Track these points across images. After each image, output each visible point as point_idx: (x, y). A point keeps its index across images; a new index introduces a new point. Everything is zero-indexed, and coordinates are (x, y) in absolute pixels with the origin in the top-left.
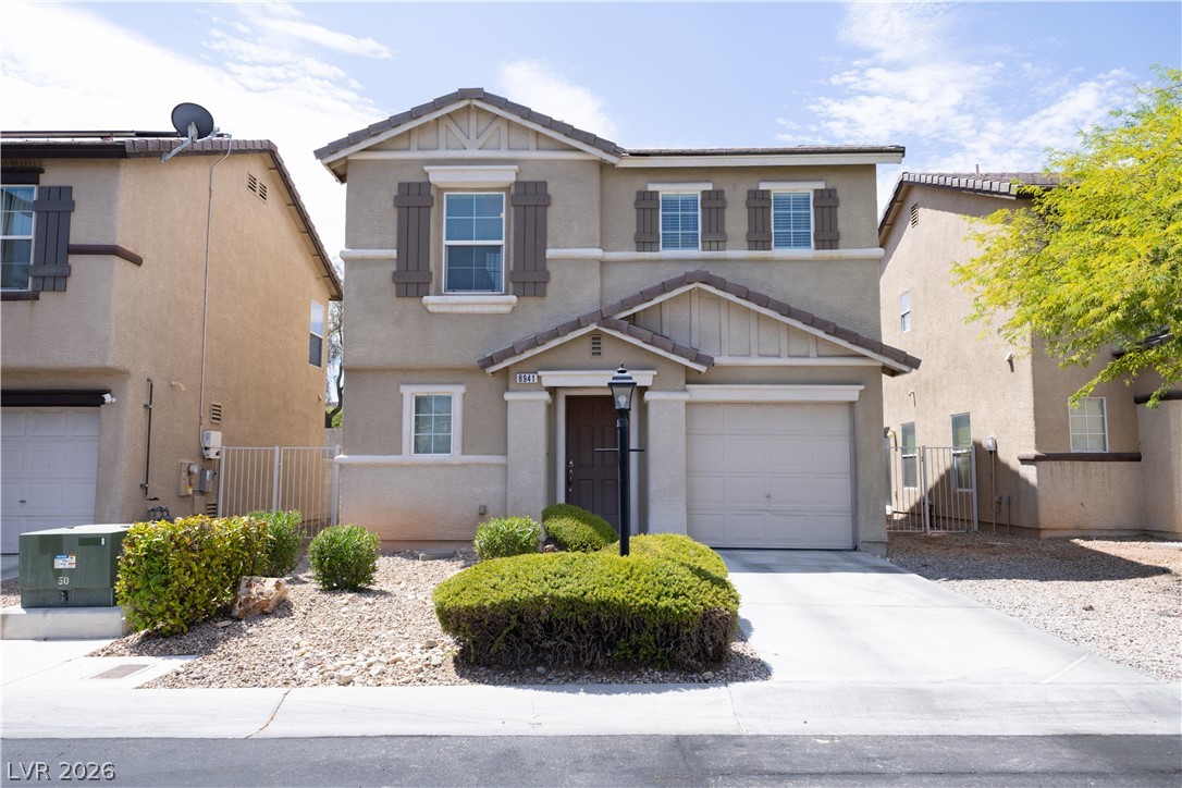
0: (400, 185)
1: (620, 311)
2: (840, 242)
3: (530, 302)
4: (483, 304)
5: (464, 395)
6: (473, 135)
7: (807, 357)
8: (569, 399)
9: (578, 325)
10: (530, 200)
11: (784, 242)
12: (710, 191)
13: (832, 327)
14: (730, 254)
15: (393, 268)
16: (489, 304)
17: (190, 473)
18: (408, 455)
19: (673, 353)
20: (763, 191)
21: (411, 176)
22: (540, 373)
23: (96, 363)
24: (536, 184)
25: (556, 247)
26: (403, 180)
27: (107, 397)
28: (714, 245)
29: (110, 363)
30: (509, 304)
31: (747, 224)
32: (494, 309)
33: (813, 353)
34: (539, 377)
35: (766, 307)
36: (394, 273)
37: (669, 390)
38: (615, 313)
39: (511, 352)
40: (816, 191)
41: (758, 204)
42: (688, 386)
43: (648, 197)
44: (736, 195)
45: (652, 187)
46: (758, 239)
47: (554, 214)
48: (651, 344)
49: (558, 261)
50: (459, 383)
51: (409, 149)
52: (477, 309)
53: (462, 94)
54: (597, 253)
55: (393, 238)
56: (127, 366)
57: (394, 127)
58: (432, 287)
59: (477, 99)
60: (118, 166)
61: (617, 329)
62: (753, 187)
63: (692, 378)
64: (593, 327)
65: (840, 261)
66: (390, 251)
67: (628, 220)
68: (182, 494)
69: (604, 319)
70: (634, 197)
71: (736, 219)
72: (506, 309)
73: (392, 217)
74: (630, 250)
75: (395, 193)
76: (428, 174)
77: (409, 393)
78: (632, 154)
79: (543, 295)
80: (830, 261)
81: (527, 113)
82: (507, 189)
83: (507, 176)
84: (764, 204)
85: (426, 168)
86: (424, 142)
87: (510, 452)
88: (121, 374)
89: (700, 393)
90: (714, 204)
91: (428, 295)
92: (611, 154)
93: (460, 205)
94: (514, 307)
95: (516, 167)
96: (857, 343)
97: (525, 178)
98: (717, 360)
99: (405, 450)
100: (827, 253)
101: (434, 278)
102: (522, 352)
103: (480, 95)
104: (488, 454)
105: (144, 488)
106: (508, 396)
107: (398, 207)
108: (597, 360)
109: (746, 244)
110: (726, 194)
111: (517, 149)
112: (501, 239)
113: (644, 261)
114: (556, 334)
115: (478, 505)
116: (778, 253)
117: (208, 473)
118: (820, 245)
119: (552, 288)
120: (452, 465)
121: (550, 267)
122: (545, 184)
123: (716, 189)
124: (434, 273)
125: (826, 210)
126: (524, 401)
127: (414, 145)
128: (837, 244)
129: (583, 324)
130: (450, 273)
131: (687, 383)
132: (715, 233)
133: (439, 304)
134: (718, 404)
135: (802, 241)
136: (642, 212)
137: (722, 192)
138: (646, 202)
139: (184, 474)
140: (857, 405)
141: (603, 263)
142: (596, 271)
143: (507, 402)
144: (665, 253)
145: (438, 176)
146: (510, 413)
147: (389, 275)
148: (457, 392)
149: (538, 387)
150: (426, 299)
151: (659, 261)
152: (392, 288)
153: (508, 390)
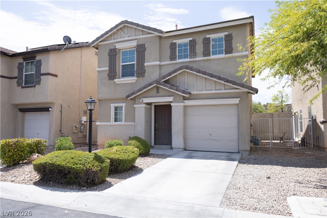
0: (109, 50)
1: (162, 79)
2: (233, 51)
3: (141, 79)
4: (128, 80)
5: (125, 106)
6: (126, 33)
7: (221, 90)
8: (155, 106)
9: (150, 85)
10: (141, 49)
11: (214, 53)
12: (191, 40)
13: (226, 80)
14: (197, 59)
15: (108, 72)
16: (130, 80)
17: (76, 127)
18: (113, 122)
19: (176, 91)
20: (208, 38)
21: (112, 47)
22: (142, 99)
23: (46, 101)
24: (142, 45)
25: (147, 62)
26: (110, 48)
27: (50, 109)
28: (192, 57)
29: (48, 101)
30: (135, 80)
31: (203, 49)
32: (131, 82)
33: (223, 88)
34: (143, 100)
35: (205, 75)
36: (108, 74)
37: (178, 102)
38: (161, 80)
39: (133, 94)
40: (225, 35)
41: (207, 42)
42: (184, 101)
43: (173, 44)
44: (199, 41)
45: (174, 41)
46: (206, 53)
47: (147, 53)
48: (170, 89)
49: (148, 66)
50: (124, 103)
51: (111, 40)
52: (127, 82)
53: (122, 23)
54: (158, 63)
55: (108, 64)
56: (54, 101)
57: (106, 34)
58: (117, 77)
59: (126, 23)
60: (49, 53)
61: (161, 85)
62: (205, 37)
63: (185, 99)
64: (155, 85)
65: (233, 57)
66: (107, 68)
67: (167, 52)
68: (74, 132)
69: (157, 82)
70: (169, 45)
71: (200, 48)
72: (134, 81)
73: (107, 58)
74: (168, 61)
75: (108, 52)
76: (115, 46)
77: (113, 106)
78: (166, 32)
79: (144, 76)
80: (230, 58)
81: (138, 25)
82: (135, 47)
83: (134, 44)
84: (208, 42)
85: (115, 44)
86: (115, 37)
87: (136, 121)
88: (53, 103)
89: (188, 103)
90: (193, 44)
91: (116, 79)
92: (160, 33)
93: (125, 53)
94: (136, 81)
95: (136, 41)
96: (235, 84)
97: (139, 43)
98: (192, 92)
99: (111, 121)
100: (228, 55)
101: (118, 74)
102: (136, 93)
103: (126, 22)
104: (131, 122)
105: (60, 131)
106: (135, 106)
107: (109, 56)
108: (158, 94)
109: (202, 55)
110: (196, 40)
111: (137, 36)
112: (135, 62)
113: (172, 64)
114: (145, 88)
115: (129, 136)
116: (212, 57)
117: (82, 127)
118: (227, 53)
119: (146, 74)
120: (122, 125)
121: (146, 68)
122: (144, 44)
123: (193, 39)
124: (117, 73)
125: (228, 41)
126: (139, 107)
127: (113, 39)
128: (232, 52)
129: (152, 84)
130: (123, 72)
131: (184, 100)
132: (193, 53)
133: (118, 81)
134: (195, 106)
135: (220, 52)
136: (171, 49)
137: (195, 40)
138: (173, 46)
139: (74, 127)
140: (239, 105)
141: (160, 66)
142: (158, 68)
143: (135, 107)
144: (178, 61)
145: (118, 46)
146: (136, 111)
147: (107, 75)
148: (123, 105)
149: (142, 103)
150: (115, 80)
151: (176, 63)
152: (108, 78)
153: (135, 104)
